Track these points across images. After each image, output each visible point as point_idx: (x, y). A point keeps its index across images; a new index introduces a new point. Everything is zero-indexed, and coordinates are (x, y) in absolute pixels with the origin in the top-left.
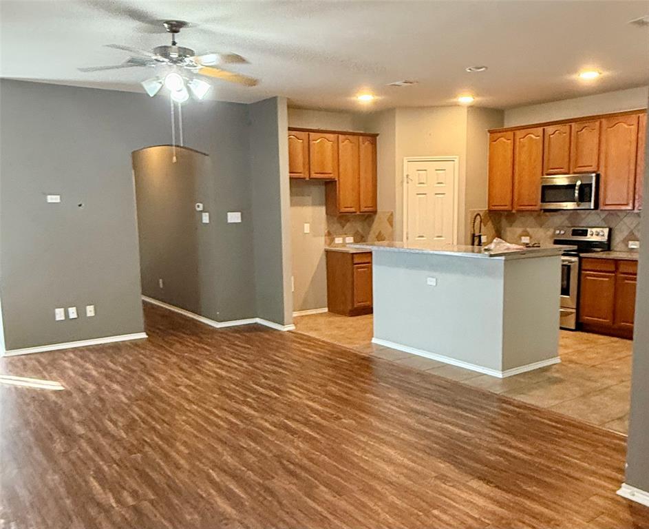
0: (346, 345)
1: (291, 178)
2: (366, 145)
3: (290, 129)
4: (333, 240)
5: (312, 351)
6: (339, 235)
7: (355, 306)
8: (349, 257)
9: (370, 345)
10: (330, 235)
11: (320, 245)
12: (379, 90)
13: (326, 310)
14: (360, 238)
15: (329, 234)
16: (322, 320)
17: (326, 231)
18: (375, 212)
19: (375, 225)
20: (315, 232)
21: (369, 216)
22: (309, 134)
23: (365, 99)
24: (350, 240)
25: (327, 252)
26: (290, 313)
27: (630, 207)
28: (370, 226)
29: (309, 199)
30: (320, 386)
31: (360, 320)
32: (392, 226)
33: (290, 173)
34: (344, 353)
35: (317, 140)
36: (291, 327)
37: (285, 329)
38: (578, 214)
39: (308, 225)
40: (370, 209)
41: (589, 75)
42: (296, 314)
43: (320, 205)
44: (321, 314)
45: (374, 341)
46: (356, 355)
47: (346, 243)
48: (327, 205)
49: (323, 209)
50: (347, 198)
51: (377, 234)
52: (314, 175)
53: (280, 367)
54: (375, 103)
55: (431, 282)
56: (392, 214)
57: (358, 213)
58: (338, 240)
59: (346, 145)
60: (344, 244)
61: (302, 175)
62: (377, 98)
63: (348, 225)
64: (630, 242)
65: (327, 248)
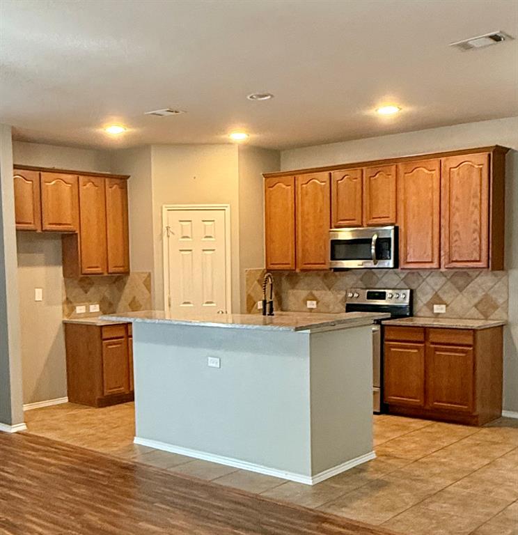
0: (100, 449)
1: (17, 230)
2: (113, 190)
3: (15, 167)
4: (73, 309)
5: (53, 461)
6: (81, 303)
7: (106, 394)
8: (97, 330)
9: (131, 448)
10: (69, 303)
11: (56, 316)
12: (132, 120)
13: (66, 400)
14: (108, 307)
15: (68, 301)
16: (62, 414)
17: (65, 298)
18: (127, 273)
19: (127, 290)
20: (48, 300)
21: (119, 278)
22: (40, 175)
23: (115, 131)
24: (95, 308)
25: (65, 324)
26: (19, 407)
27: (435, 265)
28: (121, 289)
29: (40, 257)
30: (73, 514)
31: (114, 413)
32: (149, 290)
33: (17, 223)
34: (98, 461)
35: (50, 182)
36: (22, 427)
37: (12, 430)
38: (374, 274)
39: (41, 290)
40: (121, 269)
41: (387, 111)
42: (26, 408)
43: (56, 264)
44: (61, 406)
45: (137, 441)
46: (114, 463)
47: (89, 312)
48: (64, 264)
49: (60, 269)
50: (91, 256)
51: (130, 300)
52: (47, 227)
53: (11, 489)
54: (126, 137)
55: (213, 363)
56: (149, 275)
57: (106, 274)
58: (80, 309)
59: (89, 189)
60: (88, 314)
61: (31, 227)
62: (129, 130)
63: (92, 290)
64: (435, 306)
65: (66, 319)
